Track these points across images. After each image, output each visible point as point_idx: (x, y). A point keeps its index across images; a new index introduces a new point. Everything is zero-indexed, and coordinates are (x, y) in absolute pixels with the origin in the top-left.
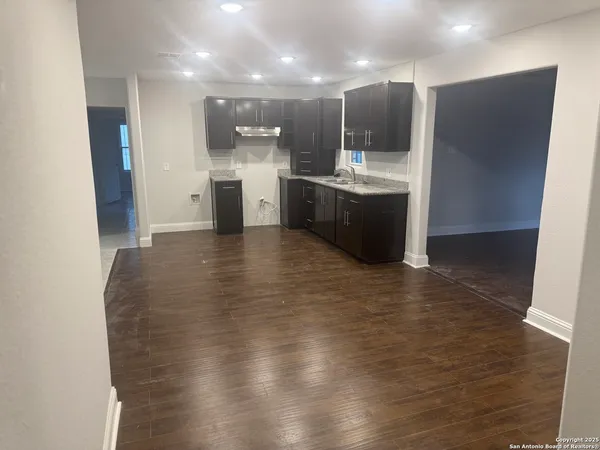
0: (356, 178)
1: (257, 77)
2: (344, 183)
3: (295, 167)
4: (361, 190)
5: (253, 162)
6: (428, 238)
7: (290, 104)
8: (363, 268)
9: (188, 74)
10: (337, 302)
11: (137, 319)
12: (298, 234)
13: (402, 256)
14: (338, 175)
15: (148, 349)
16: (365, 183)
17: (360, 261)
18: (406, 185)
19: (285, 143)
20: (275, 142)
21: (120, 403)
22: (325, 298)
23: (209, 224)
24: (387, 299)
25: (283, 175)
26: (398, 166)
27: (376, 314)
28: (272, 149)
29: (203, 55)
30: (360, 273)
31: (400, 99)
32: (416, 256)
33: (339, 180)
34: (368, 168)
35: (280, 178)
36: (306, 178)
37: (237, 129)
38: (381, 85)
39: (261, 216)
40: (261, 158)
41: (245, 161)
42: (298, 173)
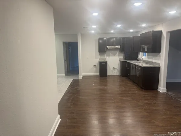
0: (144, 61)
1: (112, 31)
2: (140, 63)
3: (124, 58)
4: (145, 65)
5: (112, 56)
6: (166, 82)
7: (123, 38)
8: (142, 91)
9: (93, 32)
10: (130, 101)
11: (72, 98)
12: (124, 78)
13: (157, 88)
14: (139, 60)
15: (72, 106)
16: (146, 63)
17: (142, 88)
18: (159, 64)
19: (122, 50)
20: (119, 50)
21: (60, 119)
22: (126, 99)
23: (98, 74)
24: (147, 101)
25: (121, 60)
26: (157, 58)
27: (141, 106)
28: (118, 52)
29: (94, 27)
30: (141, 92)
31: (158, 36)
32: (162, 89)
33: (138, 62)
34: (148, 58)
35: (120, 61)
36: (127, 61)
37: (107, 47)
38: (150, 32)
39: (113, 72)
40: (114, 55)
41: (109, 56)
42: (126, 60)
